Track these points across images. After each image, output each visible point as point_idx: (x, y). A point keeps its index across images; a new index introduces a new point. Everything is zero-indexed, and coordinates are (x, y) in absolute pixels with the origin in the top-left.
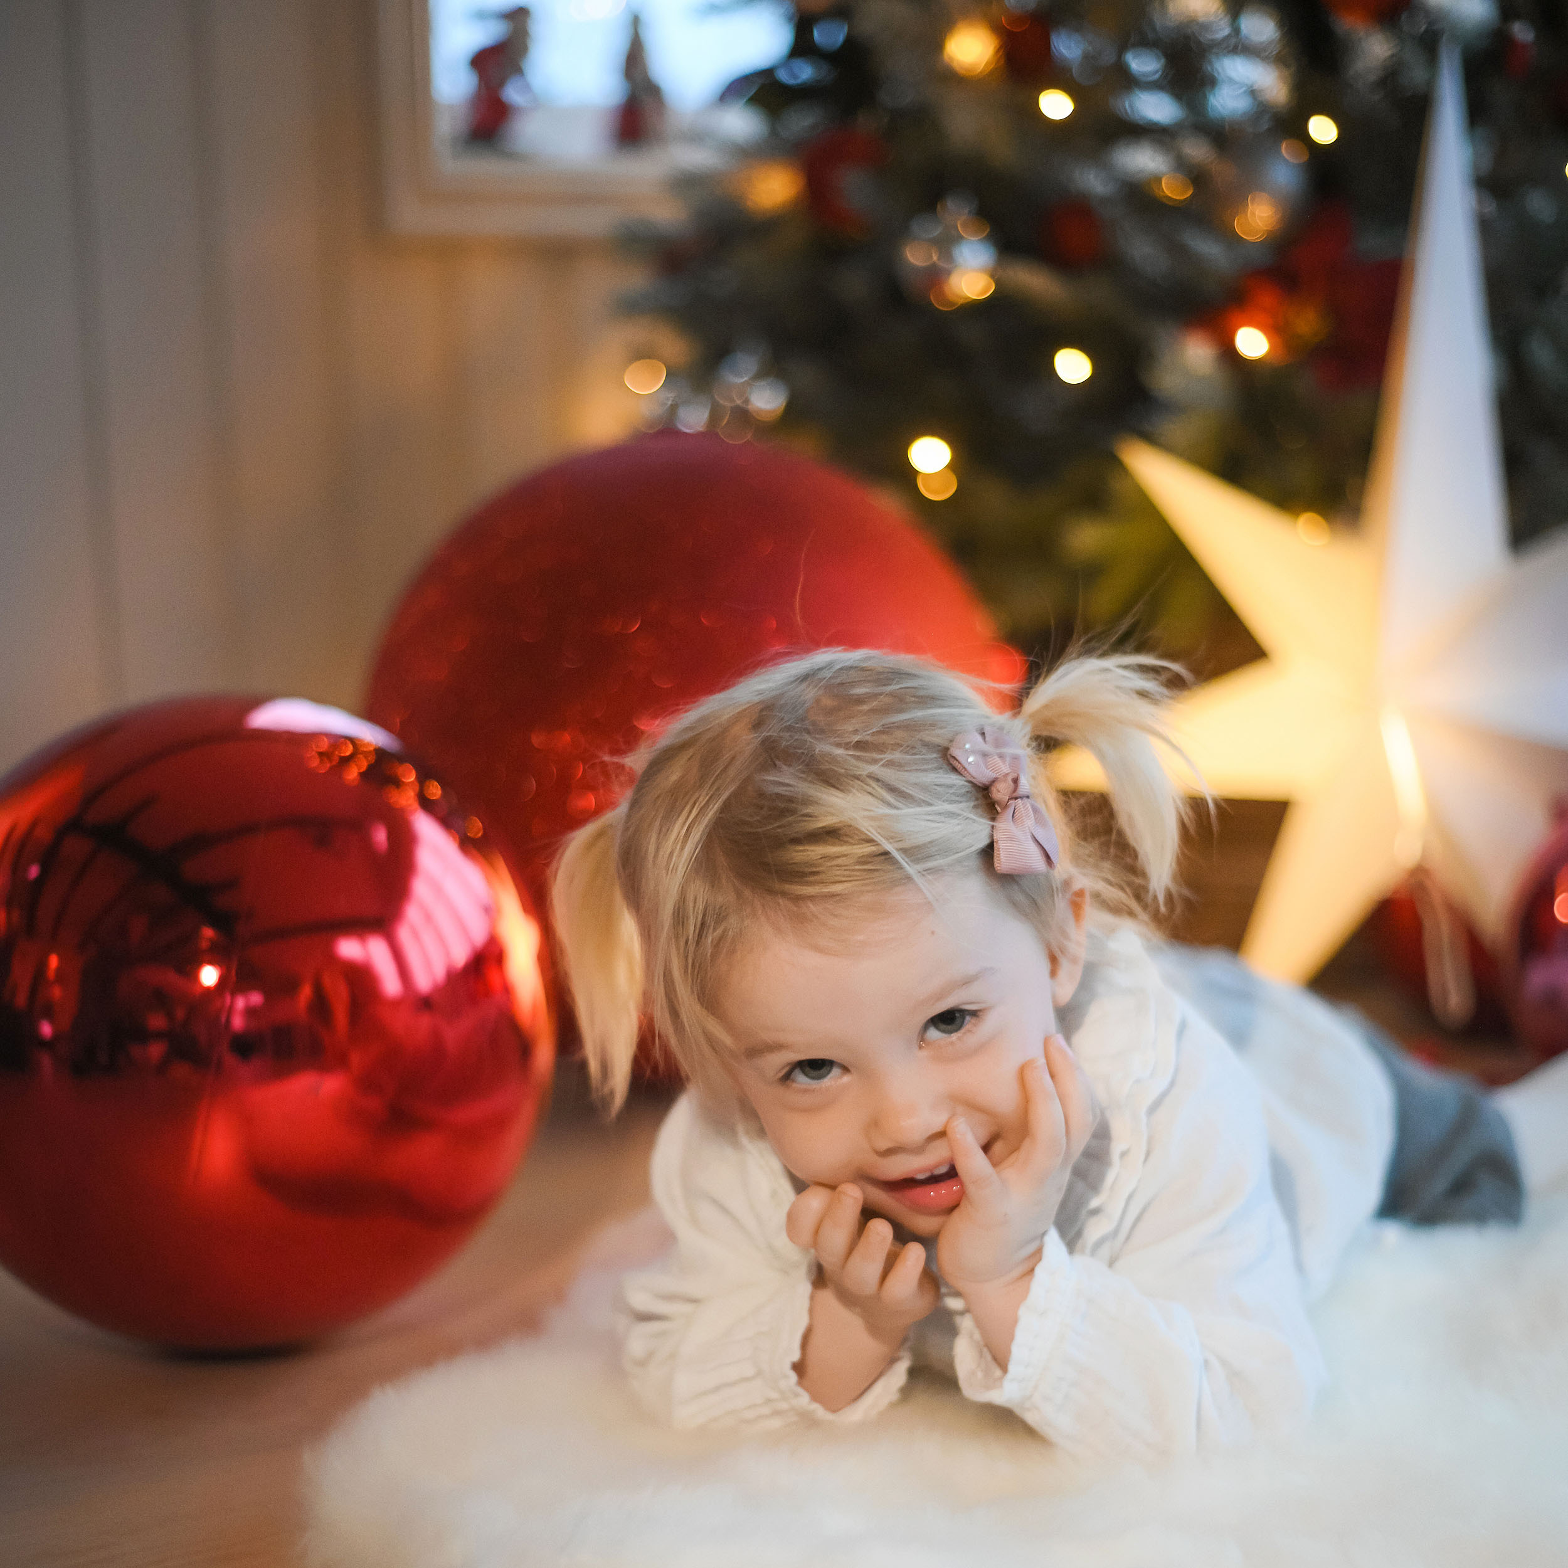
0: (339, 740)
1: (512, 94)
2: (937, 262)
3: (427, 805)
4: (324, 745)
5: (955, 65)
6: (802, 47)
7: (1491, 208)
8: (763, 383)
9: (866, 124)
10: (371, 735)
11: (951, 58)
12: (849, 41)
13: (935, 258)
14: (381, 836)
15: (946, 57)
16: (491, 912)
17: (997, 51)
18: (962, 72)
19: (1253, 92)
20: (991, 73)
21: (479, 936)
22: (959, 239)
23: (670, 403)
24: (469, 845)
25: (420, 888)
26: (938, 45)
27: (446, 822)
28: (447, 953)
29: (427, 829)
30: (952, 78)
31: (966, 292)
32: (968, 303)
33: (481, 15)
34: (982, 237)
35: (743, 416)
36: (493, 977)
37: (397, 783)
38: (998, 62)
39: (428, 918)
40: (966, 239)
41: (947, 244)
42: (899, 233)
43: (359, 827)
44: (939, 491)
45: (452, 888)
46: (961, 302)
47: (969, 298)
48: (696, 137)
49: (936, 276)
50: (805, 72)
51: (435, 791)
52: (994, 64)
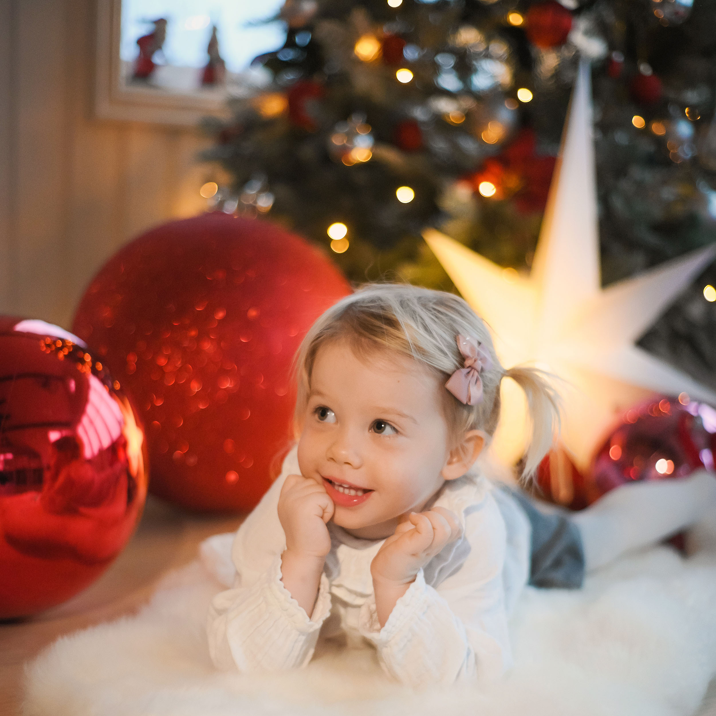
0: (55, 340)
1: (157, 59)
2: (346, 143)
3: (95, 372)
4: (49, 341)
5: (359, 56)
6: (290, 43)
7: (600, 136)
8: (264, 194)
9: (317, 79)
10: (72, 339)
11: (358, 53)
12: (312, 42)
13: (345, 142)
14: (73, 385)
15: (355, 52)
16: (122, 424)
17: (380, 50)
18: (362, 59)
19: (493, 76)
20: (376, 60)
21: (115, 434)
22: (357, 134)
23: (220, 199)
24: (112, 392)
25: (90, 409)
26: (352, 47)
27: (103, 381)
28: (100, 442)
29: (94, 383)
30: (358, 62)
31: (358, 159)
32: (360, 163)
33: (144, 21)
34: (368, 133)
35: (254, 209)
36: (121, 454)
37: (82, 361)
38: (379, 55)
39: (91, 422)
40: (360, 134)
41: (351, 136)
42: (330, 130)
43: (63, 380)
44: (340, 248)
45: (104, 411)
46: (356, 162)
47: (359, 161)
48: (239, 81)
49: (346, 150)
50: (289, 55)
51: (100, 366)
52: (377, 56)
